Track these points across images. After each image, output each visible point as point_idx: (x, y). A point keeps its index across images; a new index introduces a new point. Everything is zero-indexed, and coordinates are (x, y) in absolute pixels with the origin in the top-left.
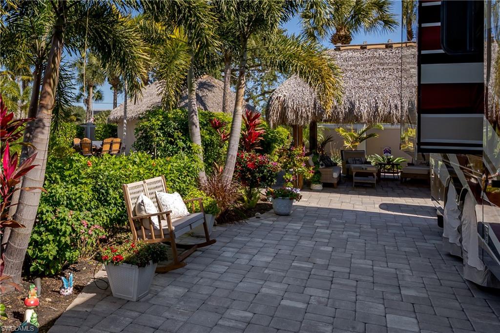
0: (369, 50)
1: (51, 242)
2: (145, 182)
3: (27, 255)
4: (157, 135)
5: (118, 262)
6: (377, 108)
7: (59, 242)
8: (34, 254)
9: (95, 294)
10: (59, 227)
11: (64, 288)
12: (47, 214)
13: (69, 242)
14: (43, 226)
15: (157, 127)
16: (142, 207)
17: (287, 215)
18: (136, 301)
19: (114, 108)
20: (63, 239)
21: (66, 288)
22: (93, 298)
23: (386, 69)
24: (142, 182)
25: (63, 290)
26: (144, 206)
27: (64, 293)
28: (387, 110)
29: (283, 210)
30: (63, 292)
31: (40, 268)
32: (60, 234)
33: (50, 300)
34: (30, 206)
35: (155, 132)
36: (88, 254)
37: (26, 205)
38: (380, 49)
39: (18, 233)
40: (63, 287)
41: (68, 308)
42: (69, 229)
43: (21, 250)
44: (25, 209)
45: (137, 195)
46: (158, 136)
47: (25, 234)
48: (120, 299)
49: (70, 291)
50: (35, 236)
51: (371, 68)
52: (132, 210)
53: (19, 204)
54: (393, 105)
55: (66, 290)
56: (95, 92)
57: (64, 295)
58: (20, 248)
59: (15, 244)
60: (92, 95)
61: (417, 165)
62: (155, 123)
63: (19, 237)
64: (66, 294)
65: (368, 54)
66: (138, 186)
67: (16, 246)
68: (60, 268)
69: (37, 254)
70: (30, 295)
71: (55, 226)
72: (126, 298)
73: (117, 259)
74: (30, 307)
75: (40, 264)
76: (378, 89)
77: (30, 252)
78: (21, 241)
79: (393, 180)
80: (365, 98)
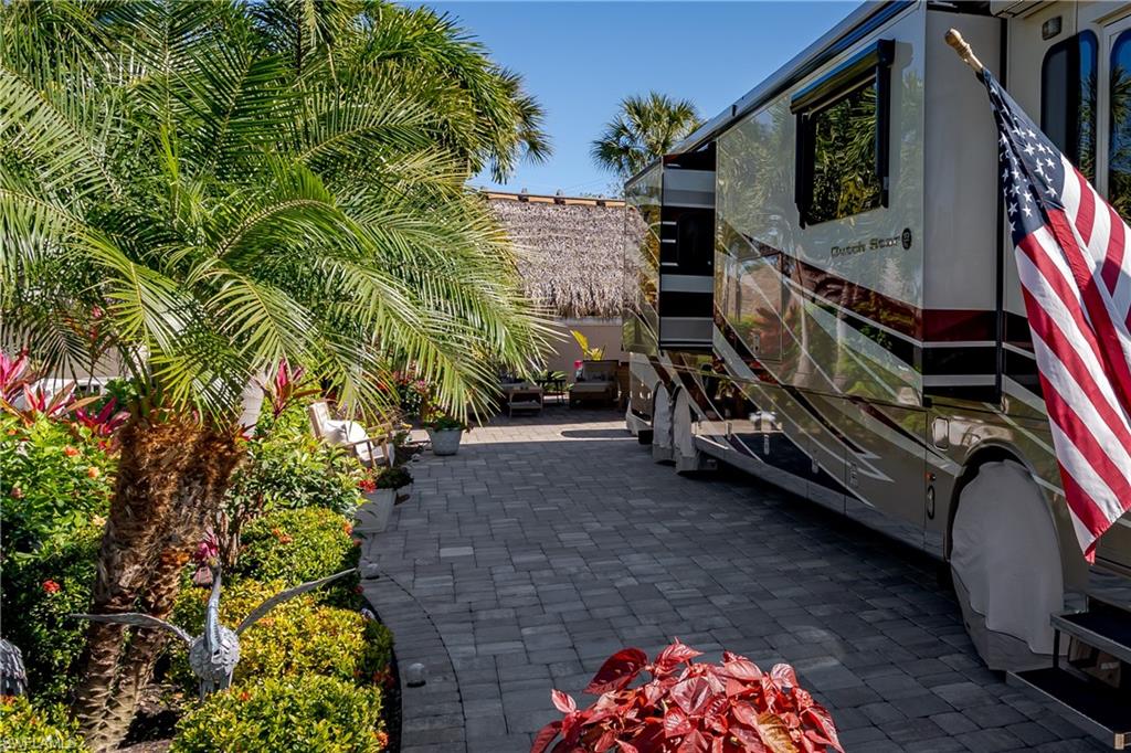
0: (532, 203)
6: (554, 296)
16: (344, 434)
17: (453, 454)
23: (562, 238)
26: (346, 432)
28: (568, 299)
29: (447, 448)
38: (547, 203)
51: (541, 236)
54: (574, 292)
61: (590, 381)
65: (534, 211)
76: (554, 268)
79: (559, 404)
80: (537, 281)
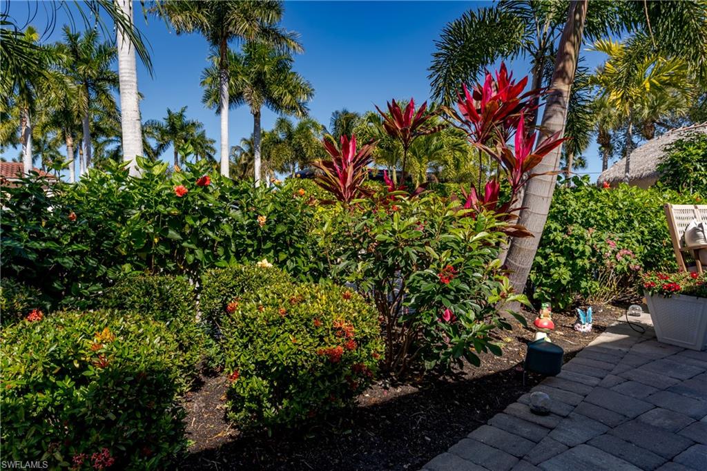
1: (562, 266)
2: (696, 208)
3: (529, 281)
4: (695, 169)
5: (672, 293)
7: (574, 265)
8: (537, 280)
9: (627, 336)
10: (574, 247)
11: (581, 323)
12: (555, 233)
13: (588, 266)
14: (549, 248)
15: (696, 158)
16: (700, 233)
18: (702, 351)
19: (603, 170)
20: (579, 262)
21: (583, 322)
22: (625, 339)
24: (692, 207)
25: (579, 325)
26: (703, 231)
27: (580, 329)
30: (579, 327)
31: (546, 296)
32: (576, 255)
33: (562, 333)
34: (538, 214)
35: (692, 165)
36: (602, 297)
37: (532, 212)
39: (520, 248)
40: (579, 321)
41: (592, 343)
42: (588, 250)
43: (523, 269)
44: (530, 219)
45: (686, 222)
46: (698, 171)
47: (529, 250)
48: (671, 345)
49: (587, 328)
50: (539, 259)
52: (680, 239)
53: (522, 209)
55: (583, 326)
56: (576, 158)
57: (580, 332)
58: (523, 267)
59: (515, 262)
60: (572, 161)
62: (694, 152)
63: (522, 253)
64: (582, 330)
66: (687, 211)
67: (517, 264)
68: (570, 302)
69: (542, 280)
70: (542, 315)
71: (568, 245)
72: (680, 345)
73: (669, 288)
74: (543, 330)
75: (546, 291)
77: (533, 277)
78: (524, 259)
